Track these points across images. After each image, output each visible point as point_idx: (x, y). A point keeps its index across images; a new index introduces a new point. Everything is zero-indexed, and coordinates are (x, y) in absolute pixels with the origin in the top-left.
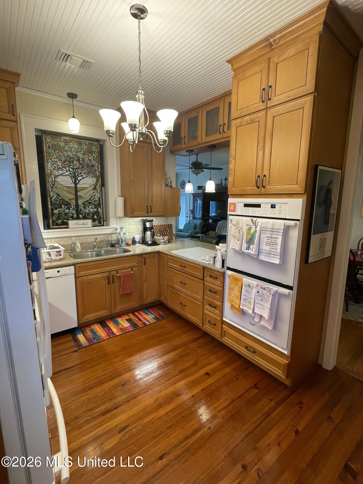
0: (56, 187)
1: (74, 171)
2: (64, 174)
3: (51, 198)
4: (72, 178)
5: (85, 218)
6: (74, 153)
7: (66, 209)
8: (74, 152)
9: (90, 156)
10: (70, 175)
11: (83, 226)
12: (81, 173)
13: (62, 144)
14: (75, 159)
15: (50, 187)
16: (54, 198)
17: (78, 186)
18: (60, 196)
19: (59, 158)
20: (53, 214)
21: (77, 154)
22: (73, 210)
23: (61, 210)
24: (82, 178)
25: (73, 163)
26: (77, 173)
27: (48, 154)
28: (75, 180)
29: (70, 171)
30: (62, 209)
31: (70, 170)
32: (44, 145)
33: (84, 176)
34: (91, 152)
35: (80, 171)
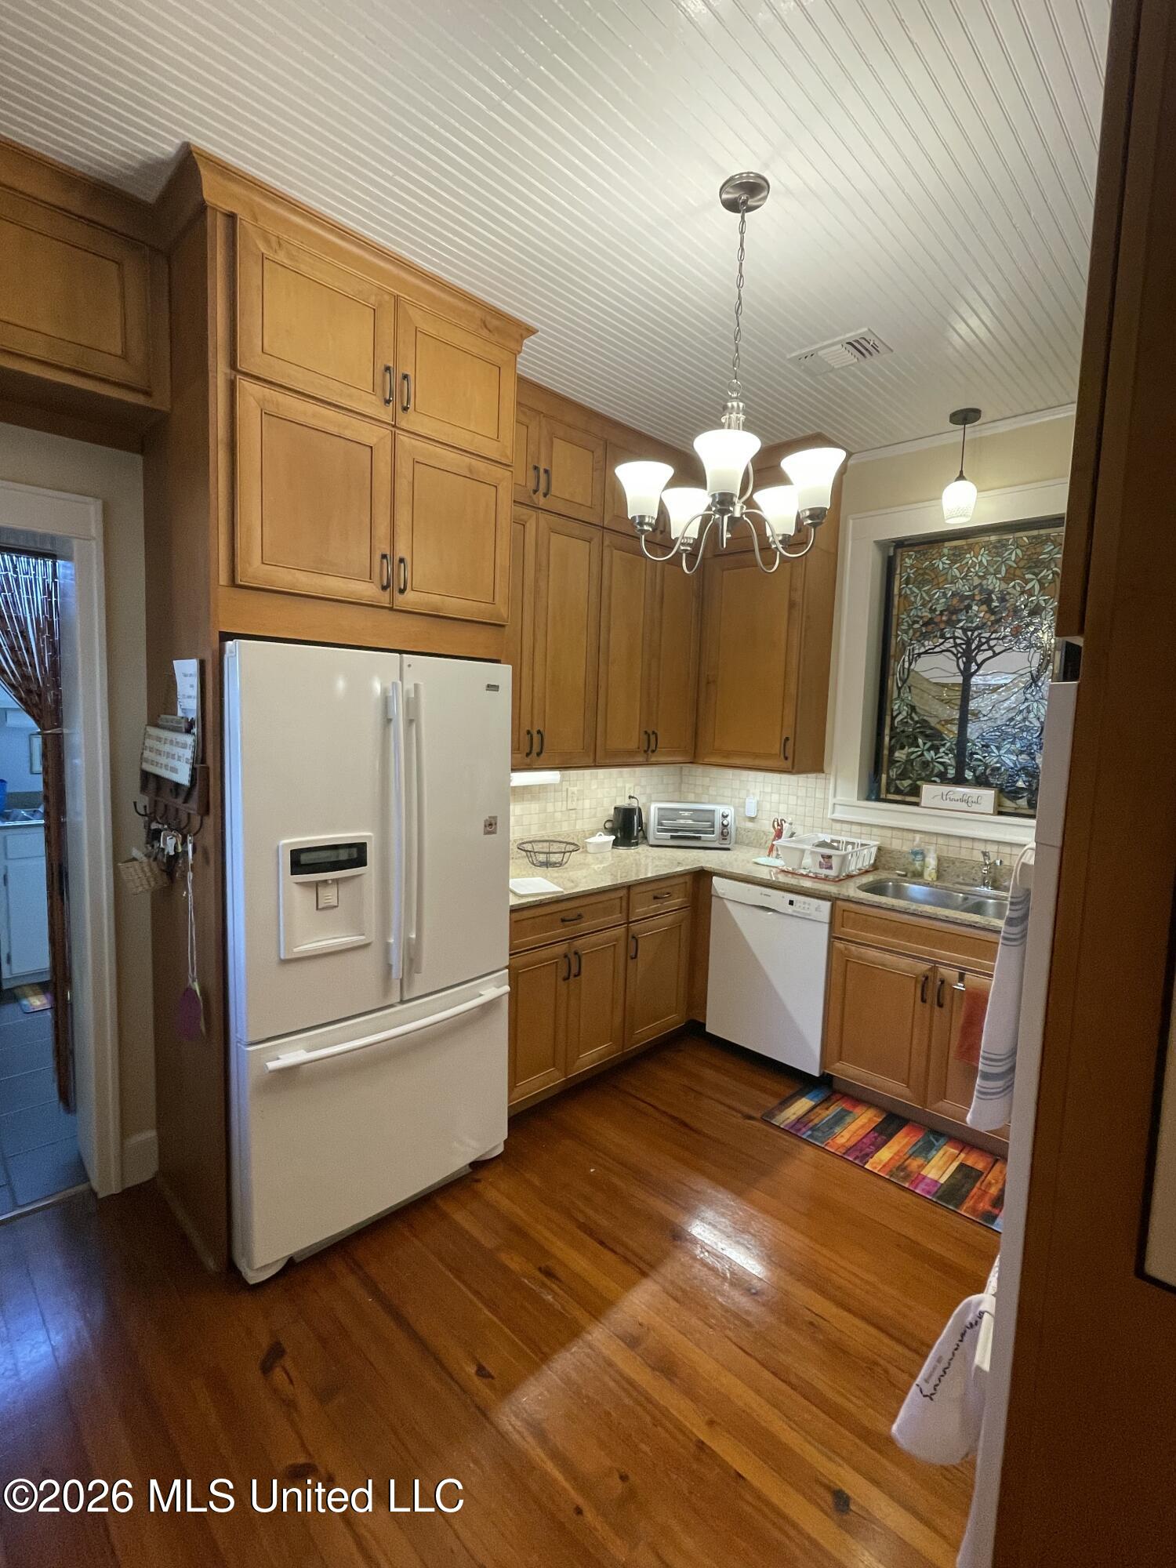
0: (909, 688)
1: (966, 636)
2: (935, 650)
3: (893, 718)
4: (958, 659)
5: (981, 782)
6: (977, 581)
7: (929, 750)
8: (976, 578)
9: (1027, 582)
10: (953, 650)
11: (963, 806)
12: (989, 639)
13: (943, 563)
14: (977, 598)
15: (895, 688)
16: (900, 717)
17: (974, 680)
18: (916, 713)
19: (930, 604)
20: (892, 762)
21: (985, 582)
22: (947, 754)
23: (913, 753)
24: (990, 653)
25: (967, 612)
26: (976, 642)
27: (902, 599)
28: (967, 665)
29: (955, 638)
30: (917, 750)
31: (956, 634)
32: (897, 577)
33: (997, 649)
34: (1036, 567)
35: (987, 635)
